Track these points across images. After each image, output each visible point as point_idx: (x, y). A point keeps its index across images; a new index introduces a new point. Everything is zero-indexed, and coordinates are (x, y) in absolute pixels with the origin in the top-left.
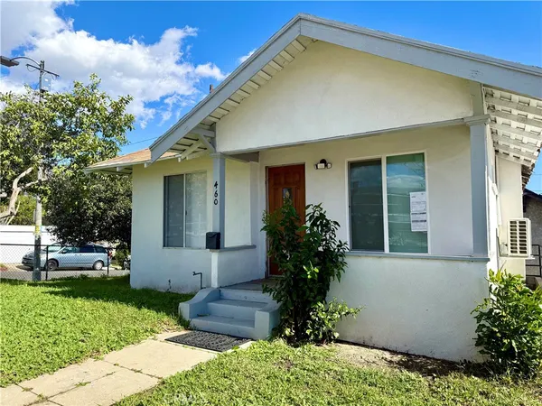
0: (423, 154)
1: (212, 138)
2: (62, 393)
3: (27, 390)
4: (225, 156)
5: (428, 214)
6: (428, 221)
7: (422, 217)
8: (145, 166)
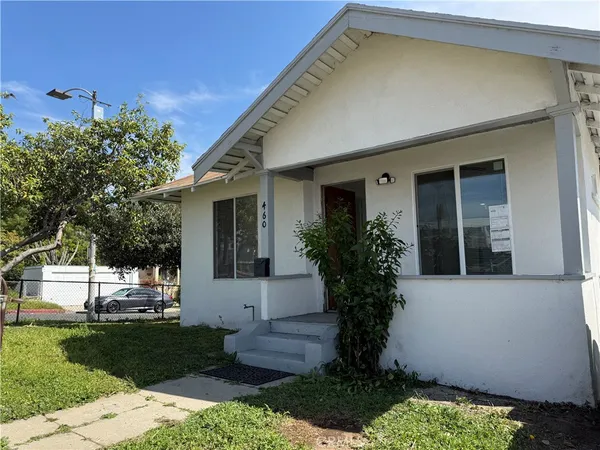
0: (503, 160)
1: (258, 154)
2: (85, 424)
3: (51, 420)
4: (273, 173)
5: (511, 230)
6: (512, 238)
7: (505, 234)
8: (192, 190)
